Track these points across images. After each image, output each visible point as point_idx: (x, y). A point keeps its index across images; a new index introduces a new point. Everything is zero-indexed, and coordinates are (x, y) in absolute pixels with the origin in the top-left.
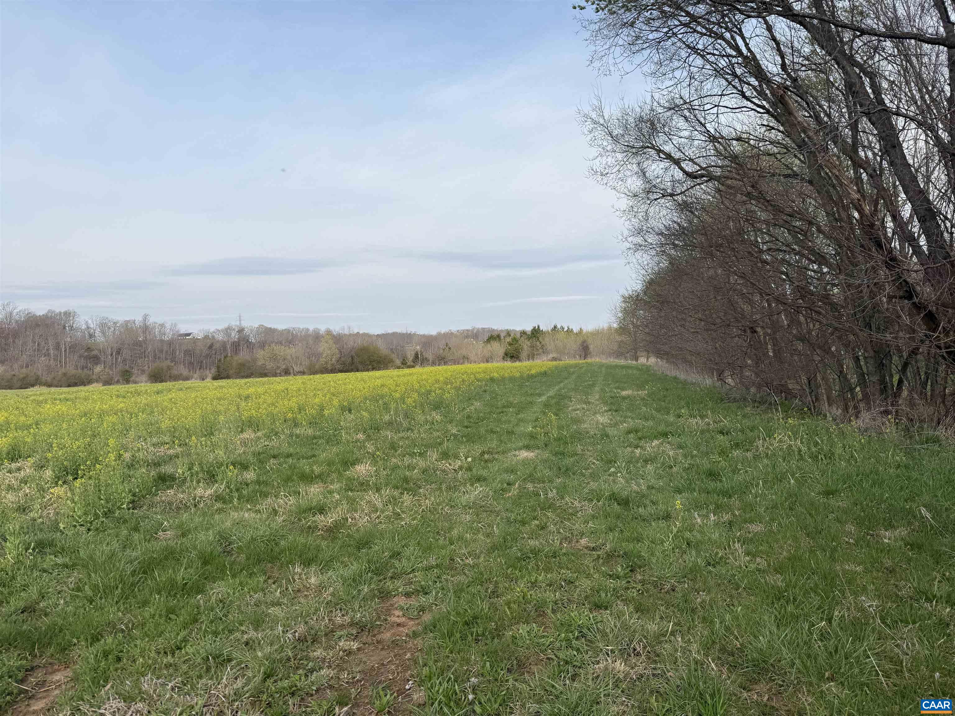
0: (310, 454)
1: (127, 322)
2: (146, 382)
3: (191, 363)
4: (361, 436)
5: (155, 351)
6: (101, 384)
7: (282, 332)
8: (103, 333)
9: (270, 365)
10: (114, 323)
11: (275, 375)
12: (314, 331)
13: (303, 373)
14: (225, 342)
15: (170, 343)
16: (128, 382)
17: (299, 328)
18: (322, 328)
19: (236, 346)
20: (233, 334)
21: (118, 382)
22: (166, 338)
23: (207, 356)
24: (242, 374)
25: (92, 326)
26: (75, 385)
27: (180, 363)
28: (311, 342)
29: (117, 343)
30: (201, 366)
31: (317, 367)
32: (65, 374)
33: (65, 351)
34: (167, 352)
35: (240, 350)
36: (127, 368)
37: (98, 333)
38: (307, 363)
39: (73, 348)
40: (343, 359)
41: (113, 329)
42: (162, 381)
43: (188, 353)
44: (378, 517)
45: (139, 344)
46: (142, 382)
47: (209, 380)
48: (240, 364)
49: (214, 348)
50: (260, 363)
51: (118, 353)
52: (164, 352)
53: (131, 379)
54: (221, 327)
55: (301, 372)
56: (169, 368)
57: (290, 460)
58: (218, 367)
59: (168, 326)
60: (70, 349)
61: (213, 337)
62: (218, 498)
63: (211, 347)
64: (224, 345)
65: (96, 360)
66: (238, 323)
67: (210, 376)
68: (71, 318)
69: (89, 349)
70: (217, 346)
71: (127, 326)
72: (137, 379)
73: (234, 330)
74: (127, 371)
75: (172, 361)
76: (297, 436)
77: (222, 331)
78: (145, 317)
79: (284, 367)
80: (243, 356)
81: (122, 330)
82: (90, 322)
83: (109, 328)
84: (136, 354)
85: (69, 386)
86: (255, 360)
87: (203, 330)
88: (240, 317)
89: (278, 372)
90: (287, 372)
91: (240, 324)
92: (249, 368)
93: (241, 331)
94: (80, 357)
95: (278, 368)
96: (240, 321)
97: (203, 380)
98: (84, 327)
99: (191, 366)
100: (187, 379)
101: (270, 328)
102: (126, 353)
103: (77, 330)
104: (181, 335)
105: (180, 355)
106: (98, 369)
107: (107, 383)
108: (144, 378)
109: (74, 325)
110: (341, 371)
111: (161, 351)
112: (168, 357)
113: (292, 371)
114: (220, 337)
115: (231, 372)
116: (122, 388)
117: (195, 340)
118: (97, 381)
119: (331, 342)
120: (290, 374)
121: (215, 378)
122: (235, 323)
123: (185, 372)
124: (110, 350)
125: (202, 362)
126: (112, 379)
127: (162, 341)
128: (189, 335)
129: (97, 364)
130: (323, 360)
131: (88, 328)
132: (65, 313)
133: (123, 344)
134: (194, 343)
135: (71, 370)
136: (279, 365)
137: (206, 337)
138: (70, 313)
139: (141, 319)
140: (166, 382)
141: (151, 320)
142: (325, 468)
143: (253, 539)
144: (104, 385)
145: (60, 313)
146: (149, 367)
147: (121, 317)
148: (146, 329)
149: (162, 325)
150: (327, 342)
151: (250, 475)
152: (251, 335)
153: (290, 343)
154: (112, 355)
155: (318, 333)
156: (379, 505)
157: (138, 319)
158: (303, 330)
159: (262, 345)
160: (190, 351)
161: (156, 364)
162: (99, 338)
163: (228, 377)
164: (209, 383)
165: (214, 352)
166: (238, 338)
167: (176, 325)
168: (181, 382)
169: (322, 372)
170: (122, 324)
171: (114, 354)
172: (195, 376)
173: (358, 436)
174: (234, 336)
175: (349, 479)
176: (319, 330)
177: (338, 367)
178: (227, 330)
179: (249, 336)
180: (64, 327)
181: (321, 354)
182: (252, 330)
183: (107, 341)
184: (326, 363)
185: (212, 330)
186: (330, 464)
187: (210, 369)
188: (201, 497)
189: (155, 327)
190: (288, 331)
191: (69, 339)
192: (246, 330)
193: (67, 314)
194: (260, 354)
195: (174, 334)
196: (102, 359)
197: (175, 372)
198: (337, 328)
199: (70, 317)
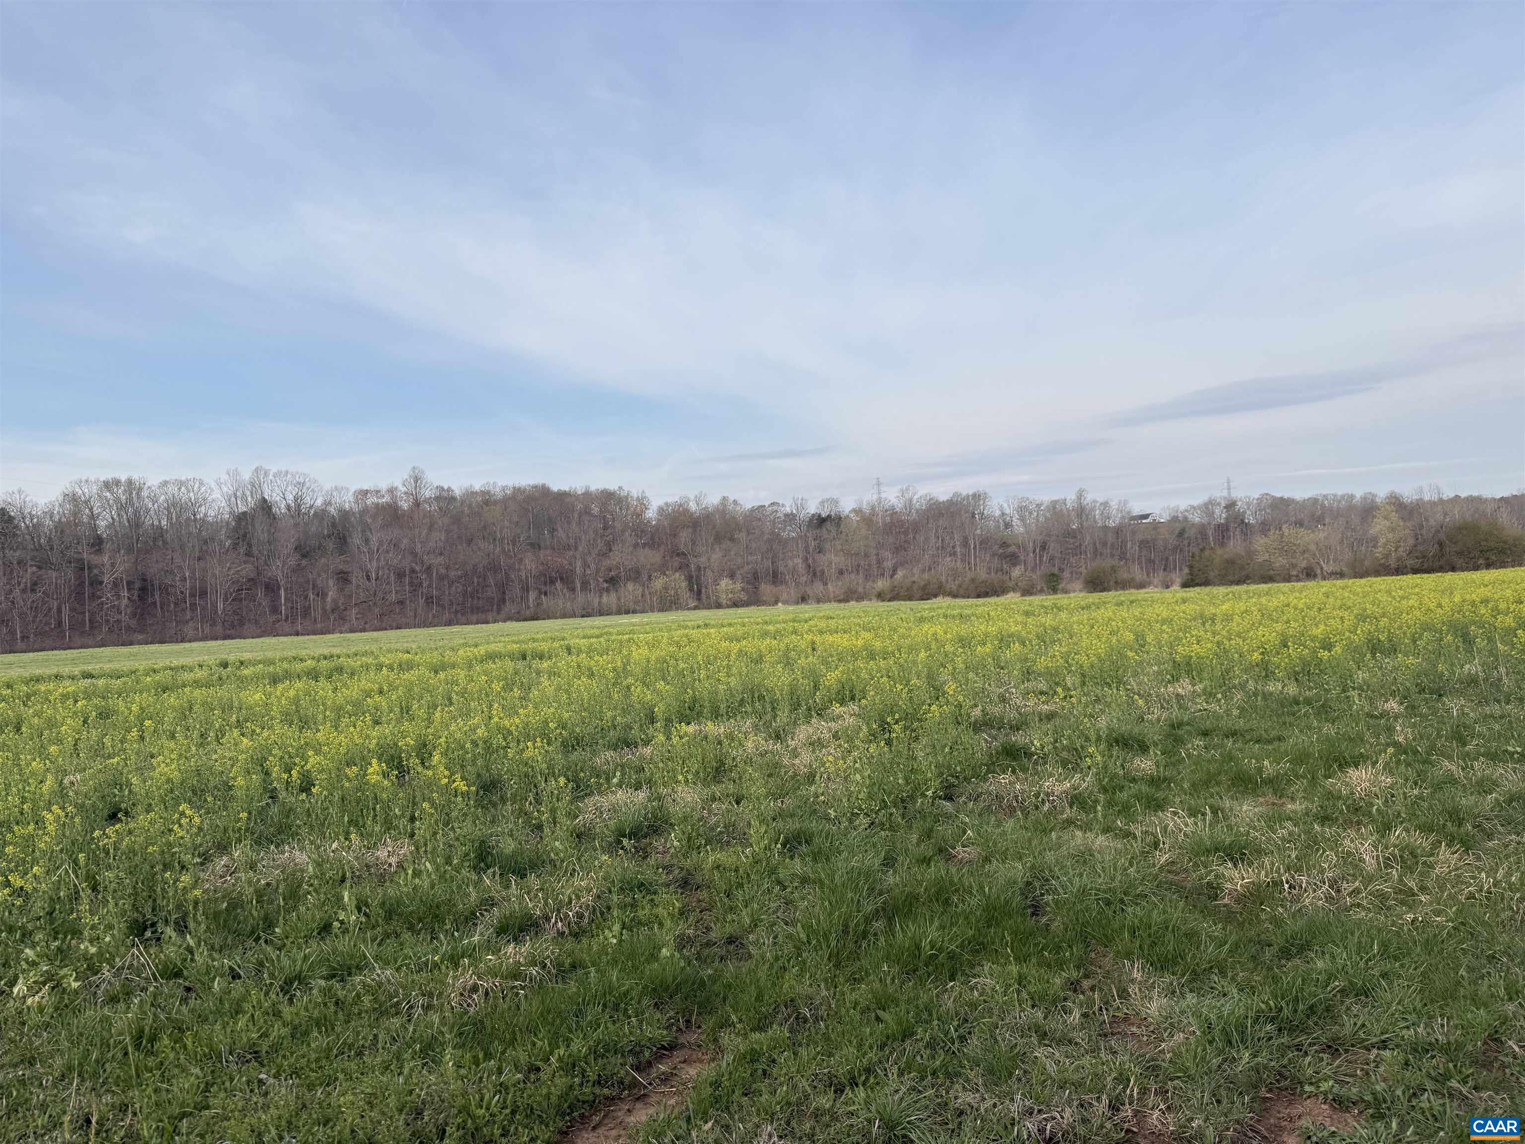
0: (1274, 734)
1: (1054, 503)
2: (1081, 591)
3: (1150, 561)
4: (1393, 705)
5: (1095, 544)
6: (1018, 594)
7: (1303, 505)
8: (1022, 519)
9: (1280, 562)
10: (1037, 505)
11: (1288, 579)
12: (1364, 498)
13: (1341, 575)
14: (1203, 525)
15: (1118, 531)
16: (1055, 591)
17: (1335, 496)
18: (1382, 492)
19: (1223, 531)
20: (1217, 511)
21: (1041, 591)
22: (1111, 524)
23: (1175, 549)
24: (1231, 578)
25: (1008, 512)
26: (986, 595)
27: (1134, 562)
28: (1356, 520)
29: (1041, 534)
30: (1166, 565)
31: (1367, 563)
32: (973, 580)
33: (975, 548)
34: (1112, 544)
35: (1229, 538)
36: (1056, 570)
37: (1016, 522)
38: (1348, 555)
39: (984, 543)
40: (1420, 548)
41: (1035, 514)
42: (1103, 590)
43: (1144, 544)
44: (1357, 891)
45: (1072, 534)
46: (1075, 591)
47: (1176, 587)
48: (1227, 561)
49: (1186, 535)
50: (1260, 559)
51: (1044, 547)
52: (1109, 544)
53: (1060, 587)
54: (1198, 500)
55: (1336, 573)
56: (1114, 569)
57: (1229, 743)
58: (1191, 567)
59: (1114, 504)
60: (981, 544)
61: (1186, 518)
62: (1077, 800)
63: (1181, 534)
64: (1202, 530)
65: (1013, 559)
66: (1225, 493)
67: (1178, 580)
68: (982, 502)
69: (1004, 545)
70: (1191, 533)
71: (1054, 508)
72: (1069, 587)
73: (1219, 504)
74: (1053, 575)
75: (1121, 559)
76: (1266, 696)
77: (1199, 507)
78: (1080, 495)
79: (1304, 564)
80: (1235, 546)
81: (1048, 515)
82: (1005, 505)
83: (1031, 513)
84: (1067, 549)
85: (979, 596)
86: (1250, 554)
87: (1168, 508)
88: (1228, 482)
89: (1294, 573)
90: (1310, 574)
91: (1229, 493)
92: (1242, 568)
93: (1231, 505)
94: (994, 555)
95: (1294, 566)
96: (1229, 489)
97: (1167, 587)
98: (998, 513)
99: (1150, 565)
100: (1141, 586)
101: (1282, 498)
102: (1053, 547)
103: (988, 518)
104: (1134, 518)
105: (1132, 549)
106: (1016, 572)
107: (1027, 592)
108: (1078, 585)
109: (985, 512)
110: (1415, 571)
111: (1105, 544)
112: (1114, 552)
113: (1319, 571)
114: (1196, 518)
115: (1212, 574)
116: (1049, 600)
117: (1156, 525)
118: (1014, 590)
119: (1394, 516)
120: (1315, 576)
121: (1185, 585)
122: (1220, 494)
123: (1138, 574)
124: (1031, 544)
125: (1167, 559)
126: (1033, 586)
127: (1105, 528)
128: (1146, 516)
129: (1014, 565)
130: (1379, 552)
131: (1003, 514)
132: (974, 495)
133: (1049, 535)
134: (1155, 529)
135: (983, 575)
136: (1294, 561)
137: (1175, 519)
138: (979, 496)
139: (1074, 497)
140: (1109, 590)
141: (1089, 498)
142: (1285, 766)
143: (1084, 892)
144: (1023, 595)
145: (968, 496)
146: (1086, 568)
147: (1046, 497)
148: (1081, 511)
149: (1106, 504)
150: (1385, 518)
151: (1145, 765)
152: (1248, 512)
153: (1318, 521)
154: (1034, 552)
155: (1373, 501)
156: (1370, 863)
157: (1071, 497)
158: (1343, 497)
159: (1264, 527)
160: (1148, 542)
161: (1094, 564)
162: (1018, 528)
163: (1206, 583)
164: (1177, 592)
165: (1186, 542)
166: (1227, 519)
167: (1126, 502)
168: (1133, 591)
169: (1377, 573)
170: (1047, 506)
171: (1038, 550)
172: (1156, 581)
173: (1387, 706)
174: (1221, 516)
175: (1332, 796)
176: (1374, 496)
177: (1410, 562)
178: (1208, 507)
179: (1245, 512)
180: (973, 516)
181: (1375, 540)
182: (1248, 504)
183: (1027, 533)
184: (1387, 556)
185: (1182, 508)
186: (1301, 758)
187: (1181, 570)
188: (1048, 795)
189: (1095, 506)
190: (1315, 501)
191: (978, 532)
192: (1239, 503)
193: (977, 497)
194: (1260, 543)
195: (1123, 518)
196: (1022, 557)
197: (1124, 575)
198: (1408, 492)
199: (979, 500)
